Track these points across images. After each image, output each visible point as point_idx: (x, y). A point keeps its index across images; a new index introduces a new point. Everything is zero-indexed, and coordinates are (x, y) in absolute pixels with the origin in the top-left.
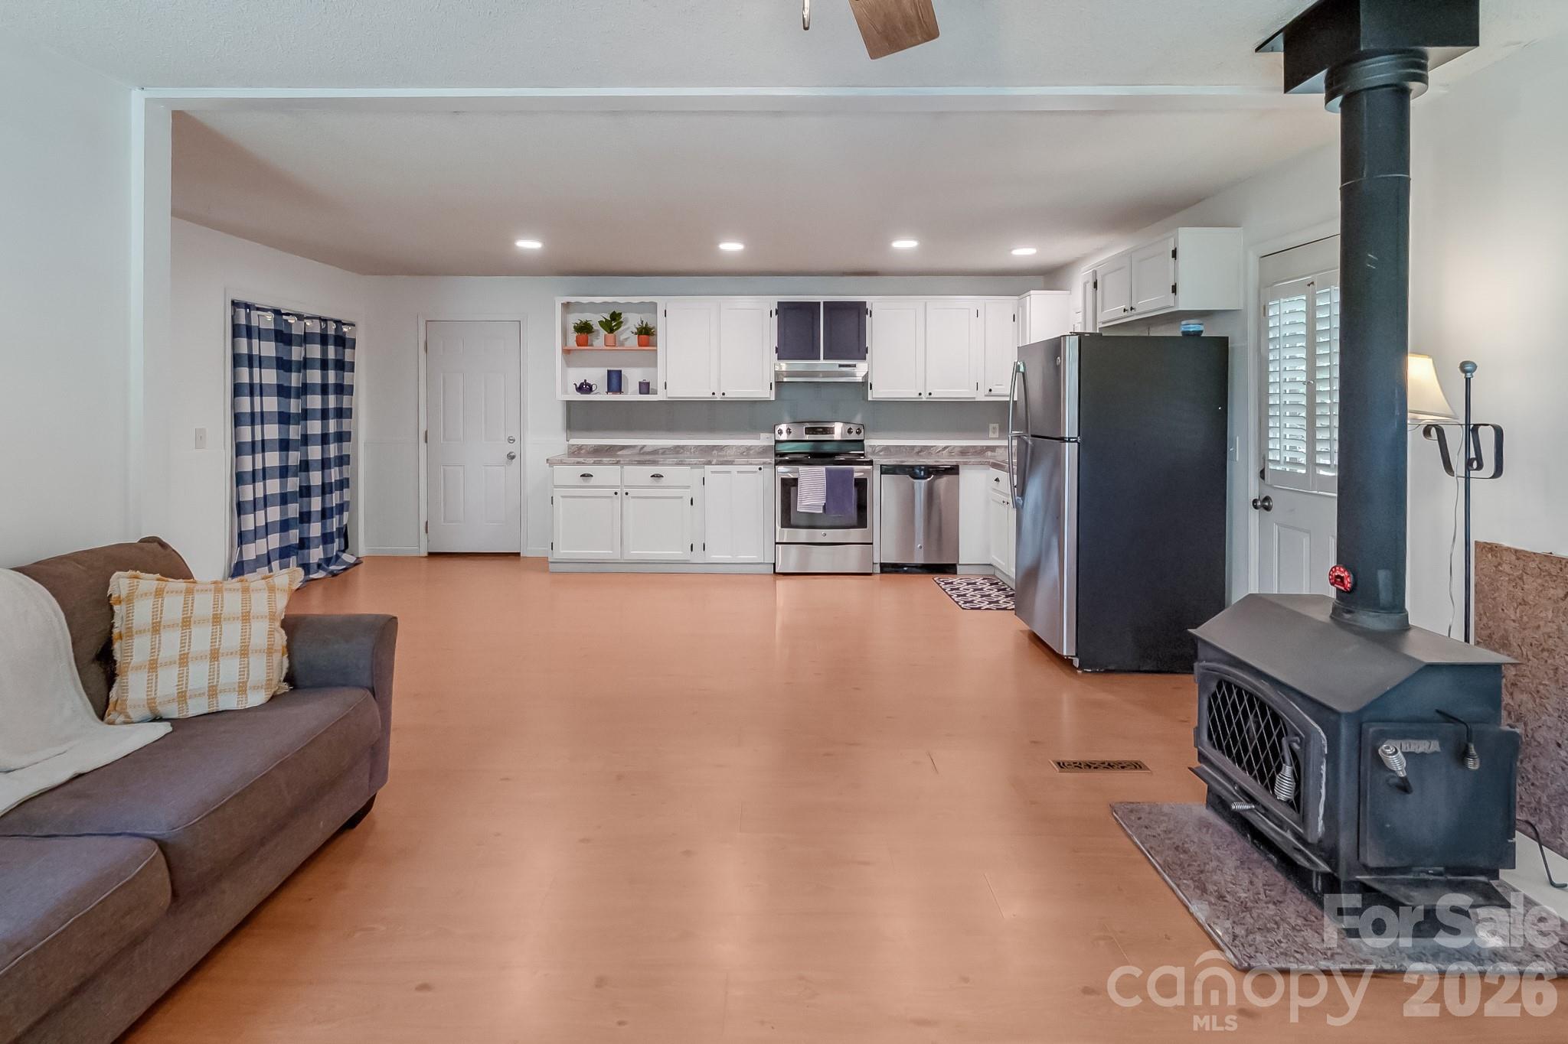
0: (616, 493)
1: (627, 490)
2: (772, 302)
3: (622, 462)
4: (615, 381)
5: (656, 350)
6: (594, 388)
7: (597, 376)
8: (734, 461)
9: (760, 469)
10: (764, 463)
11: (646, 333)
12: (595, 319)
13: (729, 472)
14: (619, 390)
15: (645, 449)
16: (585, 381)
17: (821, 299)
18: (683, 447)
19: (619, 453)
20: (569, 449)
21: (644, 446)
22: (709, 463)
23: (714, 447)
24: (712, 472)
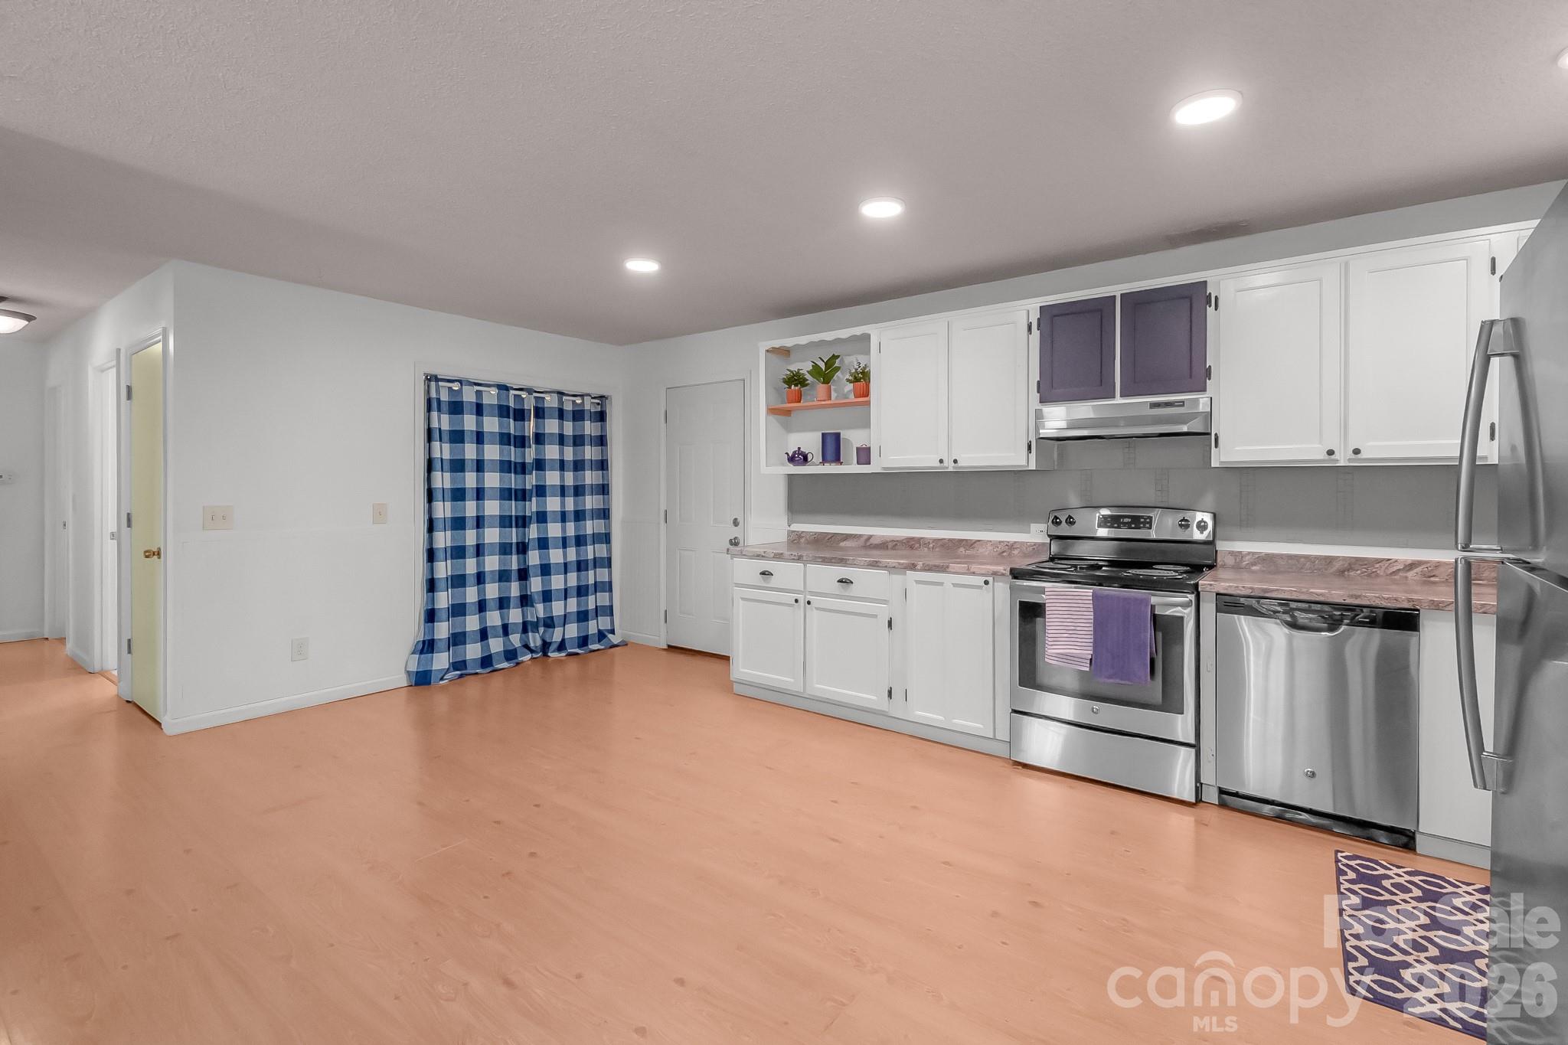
0: (796, 601)
1: (809, 598)
2: (1031, 308)
3: (805, 558)
4: (832, 447)
5: (868, 403)
6: (810, 457)
7: (810, 442)
8: (948, 567)
9: (986, 583)
10: (995, 574)
11: (862, 378)
12: (805, 367)
13: (941, 584)
14: (837, 459)
15: (872, 541)
16: (799, 448)
17: (1117, 290)
18: (919, 540)
19: (842, 544)
20: (789, 536)
21: (870, 537)
22: (913, 567)
23: (961, 542)
24: (918, 582)
